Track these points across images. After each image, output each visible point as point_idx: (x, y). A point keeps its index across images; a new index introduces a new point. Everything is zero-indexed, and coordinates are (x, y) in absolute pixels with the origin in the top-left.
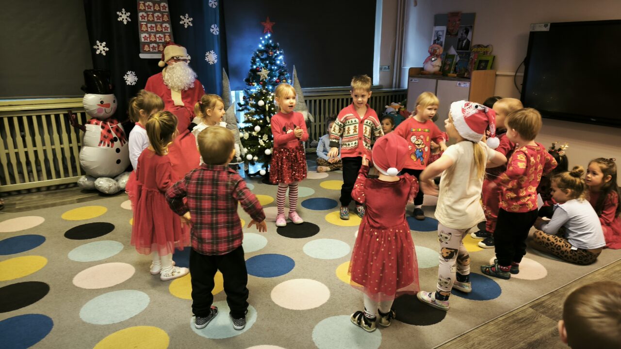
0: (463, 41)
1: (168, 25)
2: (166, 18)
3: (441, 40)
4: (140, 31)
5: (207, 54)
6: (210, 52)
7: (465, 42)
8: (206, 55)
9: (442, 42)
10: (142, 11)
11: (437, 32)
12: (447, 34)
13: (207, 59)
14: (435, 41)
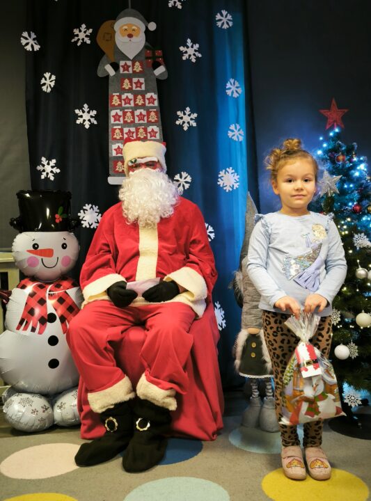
1: (156, 129)
2: (153, 117)
4: (110, 140)
5: (222, 173)
6: (226, 171)
8: (219, 176)
10: (115, 107)
13: (220, 183)
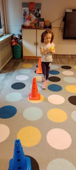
3: (27, 13)
7: (38, 14)
11: (24, 10)
12: (29, 11)
14: (24, 14)
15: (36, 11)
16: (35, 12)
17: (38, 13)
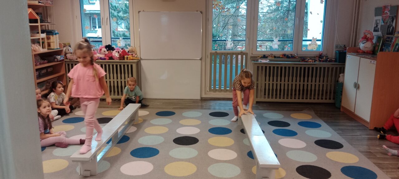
0: (390, 27)
7: (391, 28)
9: (379, 28)
11: (376, 21)
14: (375, 27)
15: (390, 22)
16: (388, 24)
17: (391, 26)
